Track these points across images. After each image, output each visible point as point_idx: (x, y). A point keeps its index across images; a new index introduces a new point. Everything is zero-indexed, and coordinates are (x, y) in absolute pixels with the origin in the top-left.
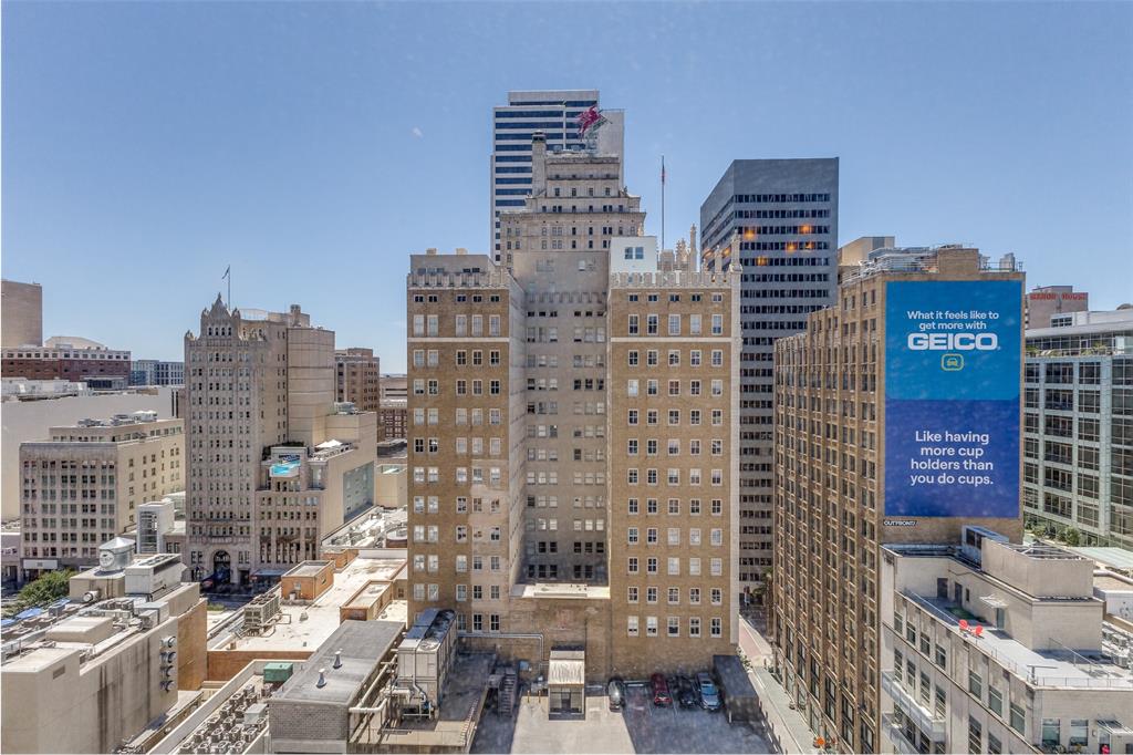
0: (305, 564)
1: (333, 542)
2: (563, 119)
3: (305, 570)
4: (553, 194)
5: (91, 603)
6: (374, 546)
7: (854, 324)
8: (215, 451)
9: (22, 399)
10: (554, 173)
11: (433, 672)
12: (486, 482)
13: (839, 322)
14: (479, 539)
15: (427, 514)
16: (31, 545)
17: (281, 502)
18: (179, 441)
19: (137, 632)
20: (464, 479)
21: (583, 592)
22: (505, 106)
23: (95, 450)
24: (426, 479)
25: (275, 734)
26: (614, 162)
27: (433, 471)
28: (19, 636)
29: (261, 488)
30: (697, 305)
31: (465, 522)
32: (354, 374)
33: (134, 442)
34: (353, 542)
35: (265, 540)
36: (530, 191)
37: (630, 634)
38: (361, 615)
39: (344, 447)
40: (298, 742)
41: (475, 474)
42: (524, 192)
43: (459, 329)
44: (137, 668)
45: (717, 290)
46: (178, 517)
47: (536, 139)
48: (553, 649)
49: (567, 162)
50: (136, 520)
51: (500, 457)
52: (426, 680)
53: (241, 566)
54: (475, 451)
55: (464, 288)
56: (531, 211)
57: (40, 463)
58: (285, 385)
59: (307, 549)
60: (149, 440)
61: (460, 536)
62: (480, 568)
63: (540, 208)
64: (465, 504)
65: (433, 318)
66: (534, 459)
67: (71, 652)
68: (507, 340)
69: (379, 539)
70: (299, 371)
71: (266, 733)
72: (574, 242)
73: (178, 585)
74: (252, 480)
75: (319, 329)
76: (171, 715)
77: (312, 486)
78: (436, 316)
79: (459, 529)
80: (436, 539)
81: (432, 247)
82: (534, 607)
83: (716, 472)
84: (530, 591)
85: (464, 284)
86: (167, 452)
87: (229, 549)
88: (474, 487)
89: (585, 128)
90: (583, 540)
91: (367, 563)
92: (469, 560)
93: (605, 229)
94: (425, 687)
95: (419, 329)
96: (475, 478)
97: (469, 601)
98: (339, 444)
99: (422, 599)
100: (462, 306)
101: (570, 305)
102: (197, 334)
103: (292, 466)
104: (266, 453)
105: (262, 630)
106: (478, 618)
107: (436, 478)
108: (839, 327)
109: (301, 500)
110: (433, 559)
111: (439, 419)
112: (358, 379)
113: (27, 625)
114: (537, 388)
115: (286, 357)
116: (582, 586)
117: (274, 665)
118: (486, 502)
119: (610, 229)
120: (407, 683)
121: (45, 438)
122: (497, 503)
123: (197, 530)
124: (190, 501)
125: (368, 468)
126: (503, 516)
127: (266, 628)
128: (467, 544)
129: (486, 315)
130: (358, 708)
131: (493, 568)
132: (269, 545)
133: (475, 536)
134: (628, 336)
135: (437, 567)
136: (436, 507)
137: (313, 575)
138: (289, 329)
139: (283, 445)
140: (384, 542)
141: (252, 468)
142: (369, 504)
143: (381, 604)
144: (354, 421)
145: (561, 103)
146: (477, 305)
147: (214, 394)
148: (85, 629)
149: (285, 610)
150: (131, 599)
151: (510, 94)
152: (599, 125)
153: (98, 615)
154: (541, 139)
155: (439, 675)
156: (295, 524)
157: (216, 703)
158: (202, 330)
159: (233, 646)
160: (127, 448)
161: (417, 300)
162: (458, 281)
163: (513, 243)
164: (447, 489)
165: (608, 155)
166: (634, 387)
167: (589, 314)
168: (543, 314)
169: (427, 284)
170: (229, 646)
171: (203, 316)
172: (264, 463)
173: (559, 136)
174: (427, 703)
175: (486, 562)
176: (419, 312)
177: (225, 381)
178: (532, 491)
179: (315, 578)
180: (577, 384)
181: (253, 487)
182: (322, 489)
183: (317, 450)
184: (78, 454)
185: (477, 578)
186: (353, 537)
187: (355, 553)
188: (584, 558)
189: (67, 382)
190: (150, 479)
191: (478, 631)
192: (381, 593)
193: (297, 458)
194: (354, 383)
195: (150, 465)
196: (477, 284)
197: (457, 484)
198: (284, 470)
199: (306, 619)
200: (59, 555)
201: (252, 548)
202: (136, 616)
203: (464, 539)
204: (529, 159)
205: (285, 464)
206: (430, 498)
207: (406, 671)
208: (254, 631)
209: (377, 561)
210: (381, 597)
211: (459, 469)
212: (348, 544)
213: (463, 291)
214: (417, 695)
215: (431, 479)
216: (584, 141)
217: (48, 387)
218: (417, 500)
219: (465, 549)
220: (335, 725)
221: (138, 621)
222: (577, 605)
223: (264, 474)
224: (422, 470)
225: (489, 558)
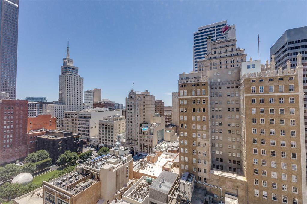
0: (151, 153)
1: (155, 148)
2: (215, 32)
3: (151, 155)
4: (214, 53)
5: (113, 156)
6: (165, 151)
8: (131, 124)
9: (99, 111)
10: (214, 47)
11: (189, 191)
12: (202, 138)
14: (200, 154)
15: (184, 145)
16: (100, 141)
17: (144, 137)
18: (124, 121)
19: (122, 164)
20: (195, 136)
21: (235, 177)
22: (197, 32)
23: (110, 122)
24: (184, 135)
25: (150, 196)
26: (235, 40)
27: (186, 133)
28: (103, 161)
29: (140, 133)
30: (281, 82)
31: (196, 149)
32: (158, 106)
33: (117, 121)
34: (160, 149)
35: (141, 146)
36: (206, 54)
37: (255, 195)
38: (167, 170)
39: (157, 125)
40: (156, 200)
41: (198, 135)
42: (204, 54)
43: (193, 94)
44: (122, 172)
45: (291, 76)
46: (124, 138)
47: (208, 39)
48: (225, 193)
49: (218, 43)
50: (117, 138)
51: (206, 131)
52: (188, 193)
53: (136, 151)
54: (198, 128)
55: (194, 82)
56: (207, 59)
57: (102, 124)
58: (145, 109)
59: (150, 149)
60: (119, 121)
61: (194, 153)
62: (200, 163)
63: (209, 58)
64: (195, 143)
65: (186, 91)
66: (214, 132)
67: (112, 166)
68: (208, 96)
69: (166, 149)
70: (148, 106)
71: (148, 195)
72: (221, 66)
73: (128, 155)
74: (138, 131)
75: (152, 95)
76: (128, 184)
77: (151, 134)
78: (186, 90)
79: (194, 150)
80: (187, 152)
81: (183, 72)
82: (218, 179)
83: (293, 143)
84: (216, 173)
85: (194, 81)
86: (122, 124)
87: (134, 147)
88: (198, 139)
89: (224, 32)
90: (232, 159)
91: (165, 155)
92: (197, 160)
93: (232, 61)
94: (187, 195)
95: (182, 94)
96: (198, 136)
97: (197, 172)
98: (156, 124)
99: (183, 169)
100: (194, 87)
101: (226, 85)
102: (128, 98)
103: (146, 129)
104: (141, 125)
105: (144, 168)
106: (200, 178)
107: (187, 135)
109: (149, 137)
110: (186, 158)
111: (187, 119)
112: (159, 107)
113: (104, 158)
114: (215, 111)
115: (145, 103)
116: (235, 175)
117: (148, 178)
118: (202, 144)
119: (234, 61)
120: (182, 193)
121: (102, 119)
122: (205, 144)
123: (128, 142)
124: (127, 135)
125: (162, 131)
126: (207, 149)
127: (145, 168)
128: (196, 155)
129: (201, 89)
130: (170, 196)
131: (204, 163)
132: (142, 147)
133: (198, 153)
134: (251, 94)
135: (187, 160)
136: (187, 143)
137: (154, 157)
138: (145, 95)
139: (144, 123)
140: (167, 150)
141: (138, 128)
142: (163, 140)
143: (172, 168)
144: (159, 118)
145: (214, 27)
146: (198, 87)
147: (131, 111)
148: (113, 161)
149: (148, 164)
150: (120, 156)
151: (198, 28)
152: (229, 30)
153: (115, 159)
154: (210, 38)
155: (191, 193)
156: (147, 143)
157: (136, 185)
158: (129, 96)
159: (138, 171)
160: (115, 122)
161: (181, 86)
162: (192, 80)
163: (201, 69)
164: (189, 138)
165: (233, 38)
166: (254, 111)
167: (232, 87)
168: (216, 88)
169: (184, 82)
170: (137, 171)
171: (129, 93)
172: (140, 127)
173: (214, 36)
174: (188, 200)
175: (202, 161)
176: (181, 90)
177: (133, 108)
178: (214, 142)
179: (154, 158)
180: (229, 109)
181: (138, 133)
182: (153, 135)
183: (151, 125)
184: (108, 123)
185: (199, 165)
186: (160, 148)
187: (162, 152)
188: (233, 165)
189: (105, 108)
190: (119, 129)
191: (200, 182)
192: (171, 165)
193: (147, 127)
194: (158, 108)
195: (119, 126)
196: (198, 81)
197: (193, 138)
198: (145, 129)
199: (153, 168)
200: (104, 144)
201: (138, 147)
202: (122, 160)
203: (195, 154)
204: (206, 44)
205: (145, 128)
206: (185, 141)
207: (182, 189)
208: (142, 168)
209: (167, 155)
210: (171, 166)
211: (193, 133)
212: (159, 150)
213: (194, 83)
214: (185, 197)
215: (185, 135)
216: (224, 36)
217: (103, 109)
218: (182, 141)
219: (195, 157)
220: (164, 199)
221: (122, 161)
222: (234, 181)
223: (140, 130)
224: (183, 133)
225: (203, 160)
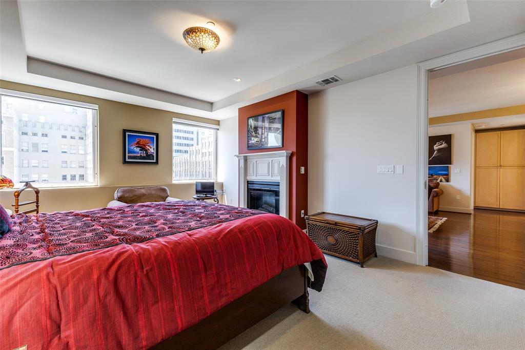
7: (206, 153)
13: (200, 152)
108: (200, 154)
